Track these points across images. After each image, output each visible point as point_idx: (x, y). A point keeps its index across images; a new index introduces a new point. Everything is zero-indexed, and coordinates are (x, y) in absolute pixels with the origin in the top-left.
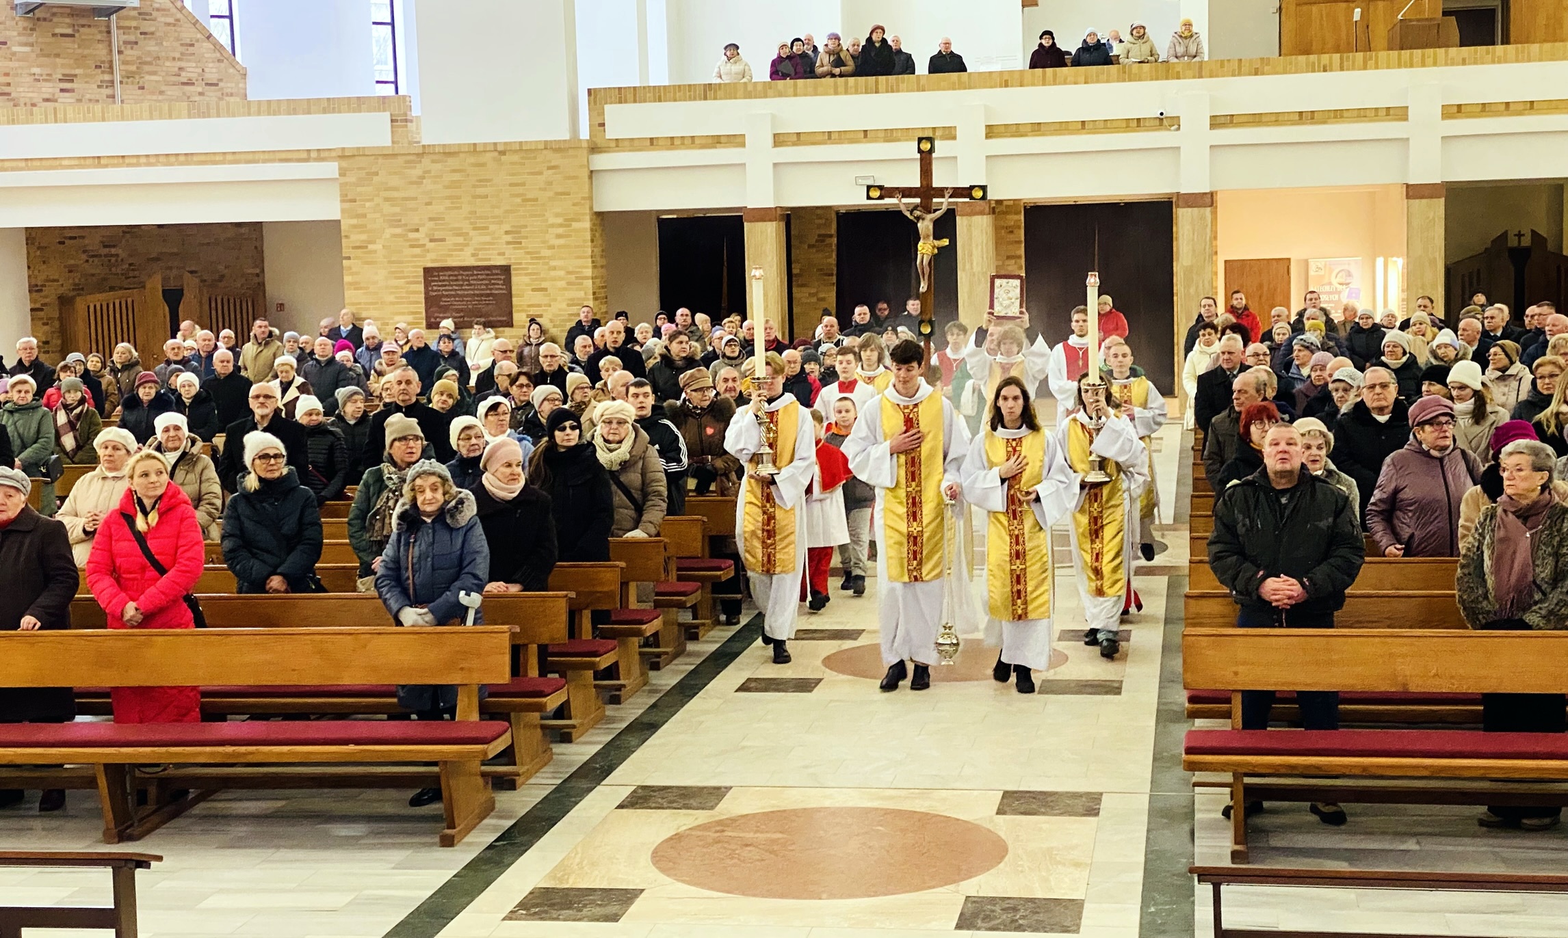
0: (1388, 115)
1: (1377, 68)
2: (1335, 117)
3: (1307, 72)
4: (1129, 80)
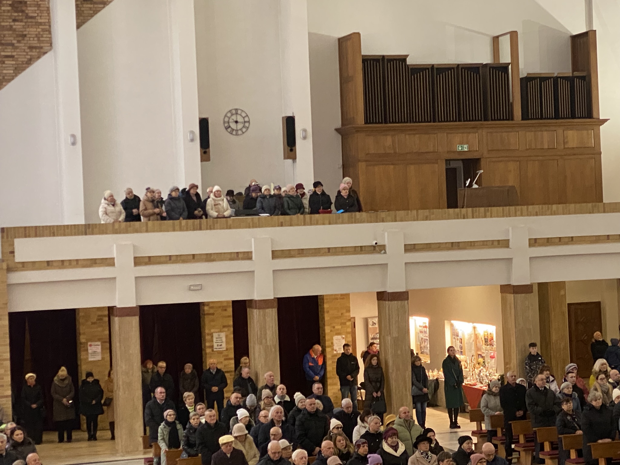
0: (499, 244)
1: (491, 217)
2: (471, 246)
3: (455, 218)
4: (355, 223)
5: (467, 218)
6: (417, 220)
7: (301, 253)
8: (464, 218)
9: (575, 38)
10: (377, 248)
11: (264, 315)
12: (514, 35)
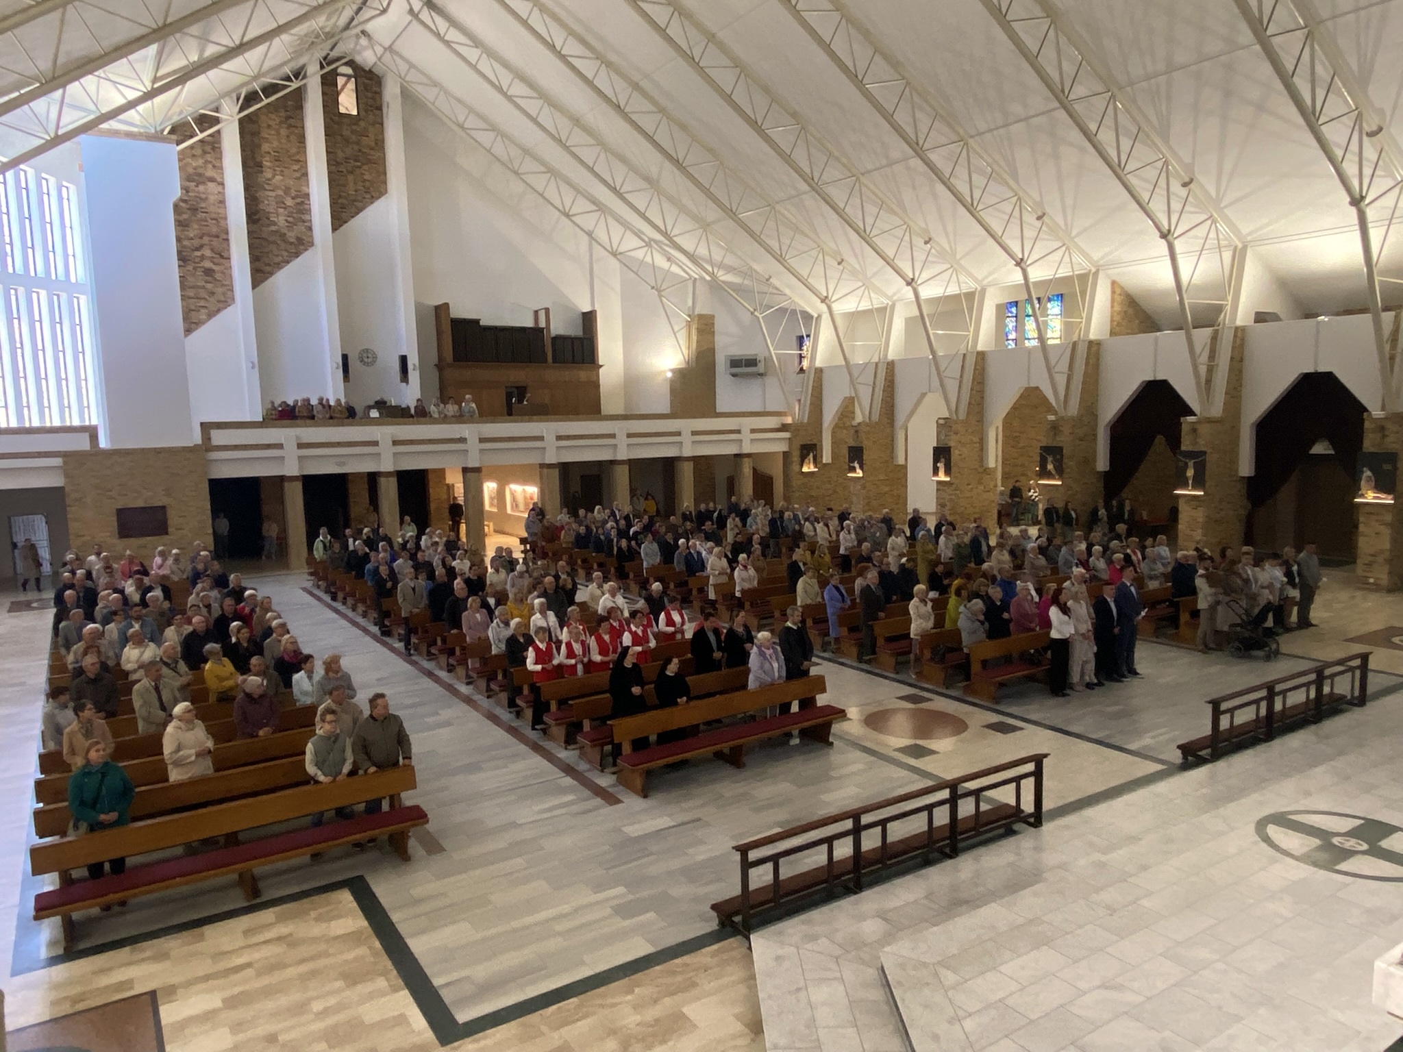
0: (537, 438)
1: (532, 422)
2: (521, 439)
3: (510, 422)
4: (447, 424)
6: (487, 423)
8: (516, 422)
9: (584, 314)
10: (461, 440)
12: (547, 310)
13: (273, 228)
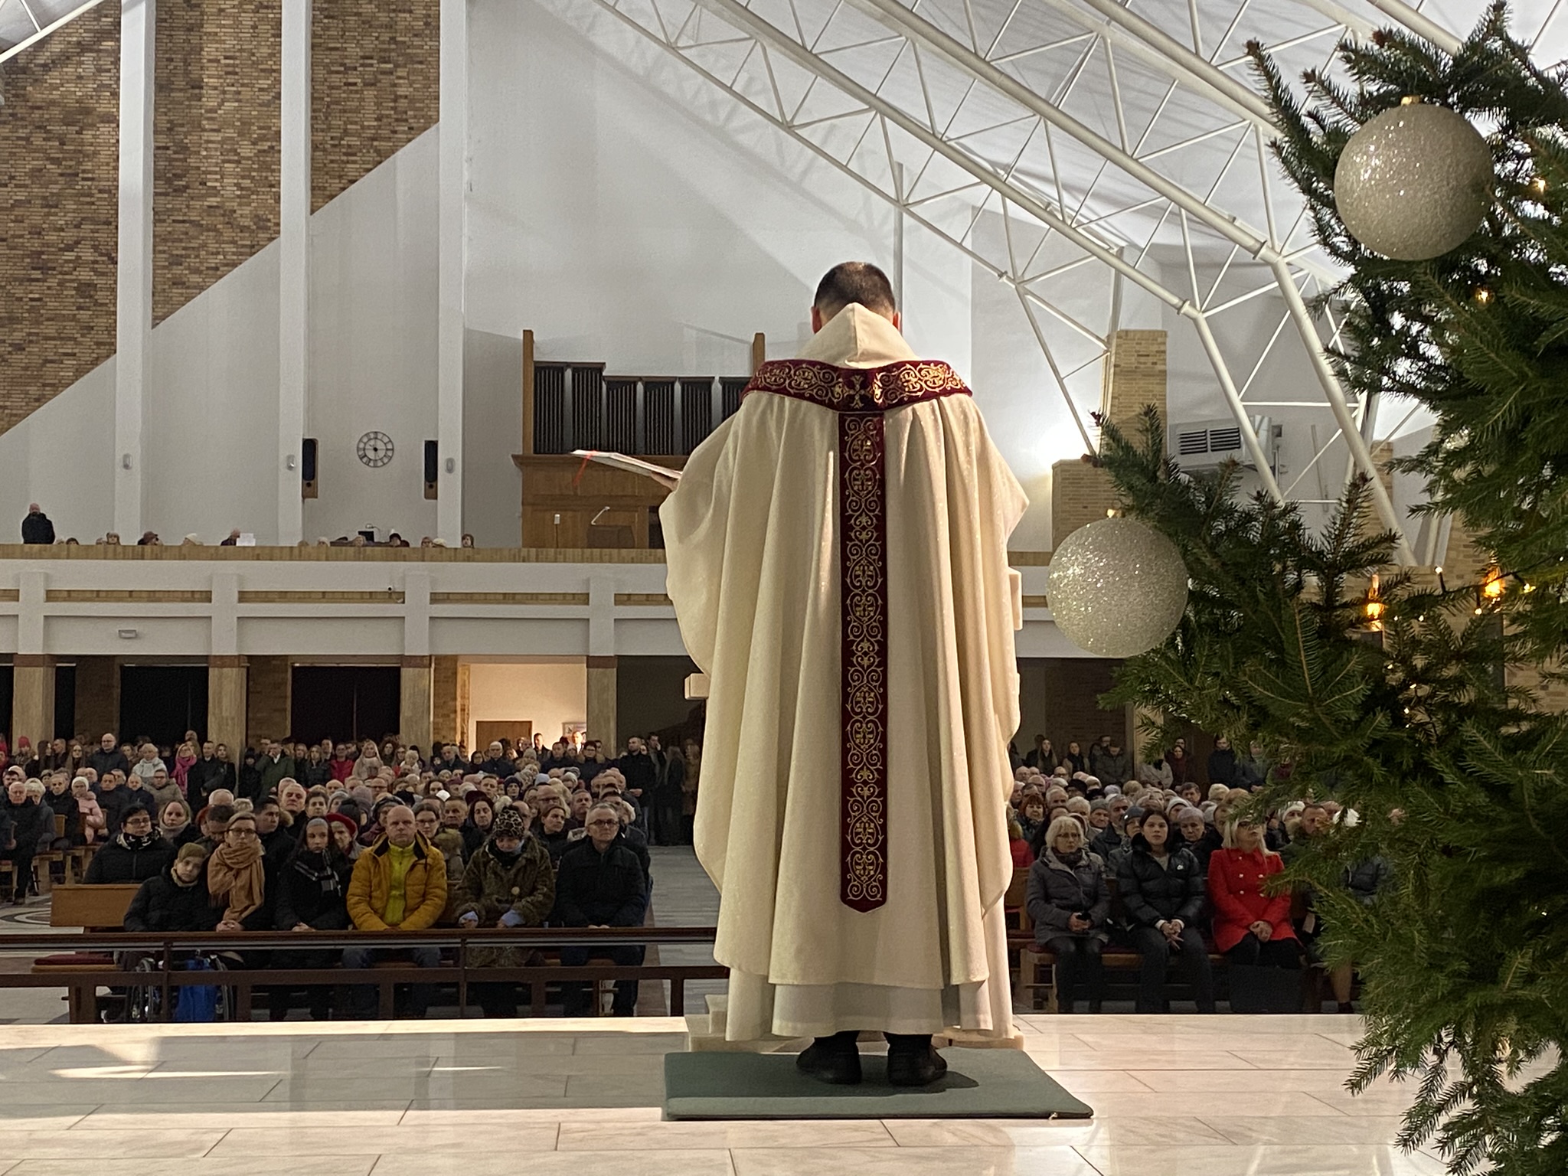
0: (573, 599)
1: (565, 561)
2: (532, 599)
4: (364, 560)
5: (529, 561)
6: (455, 561)
7: (284, 596)
8: (524, 561)
10: (394, 596)
11: (220, 677)
12: (762, 340)
13: (213, 201)
